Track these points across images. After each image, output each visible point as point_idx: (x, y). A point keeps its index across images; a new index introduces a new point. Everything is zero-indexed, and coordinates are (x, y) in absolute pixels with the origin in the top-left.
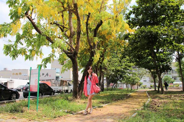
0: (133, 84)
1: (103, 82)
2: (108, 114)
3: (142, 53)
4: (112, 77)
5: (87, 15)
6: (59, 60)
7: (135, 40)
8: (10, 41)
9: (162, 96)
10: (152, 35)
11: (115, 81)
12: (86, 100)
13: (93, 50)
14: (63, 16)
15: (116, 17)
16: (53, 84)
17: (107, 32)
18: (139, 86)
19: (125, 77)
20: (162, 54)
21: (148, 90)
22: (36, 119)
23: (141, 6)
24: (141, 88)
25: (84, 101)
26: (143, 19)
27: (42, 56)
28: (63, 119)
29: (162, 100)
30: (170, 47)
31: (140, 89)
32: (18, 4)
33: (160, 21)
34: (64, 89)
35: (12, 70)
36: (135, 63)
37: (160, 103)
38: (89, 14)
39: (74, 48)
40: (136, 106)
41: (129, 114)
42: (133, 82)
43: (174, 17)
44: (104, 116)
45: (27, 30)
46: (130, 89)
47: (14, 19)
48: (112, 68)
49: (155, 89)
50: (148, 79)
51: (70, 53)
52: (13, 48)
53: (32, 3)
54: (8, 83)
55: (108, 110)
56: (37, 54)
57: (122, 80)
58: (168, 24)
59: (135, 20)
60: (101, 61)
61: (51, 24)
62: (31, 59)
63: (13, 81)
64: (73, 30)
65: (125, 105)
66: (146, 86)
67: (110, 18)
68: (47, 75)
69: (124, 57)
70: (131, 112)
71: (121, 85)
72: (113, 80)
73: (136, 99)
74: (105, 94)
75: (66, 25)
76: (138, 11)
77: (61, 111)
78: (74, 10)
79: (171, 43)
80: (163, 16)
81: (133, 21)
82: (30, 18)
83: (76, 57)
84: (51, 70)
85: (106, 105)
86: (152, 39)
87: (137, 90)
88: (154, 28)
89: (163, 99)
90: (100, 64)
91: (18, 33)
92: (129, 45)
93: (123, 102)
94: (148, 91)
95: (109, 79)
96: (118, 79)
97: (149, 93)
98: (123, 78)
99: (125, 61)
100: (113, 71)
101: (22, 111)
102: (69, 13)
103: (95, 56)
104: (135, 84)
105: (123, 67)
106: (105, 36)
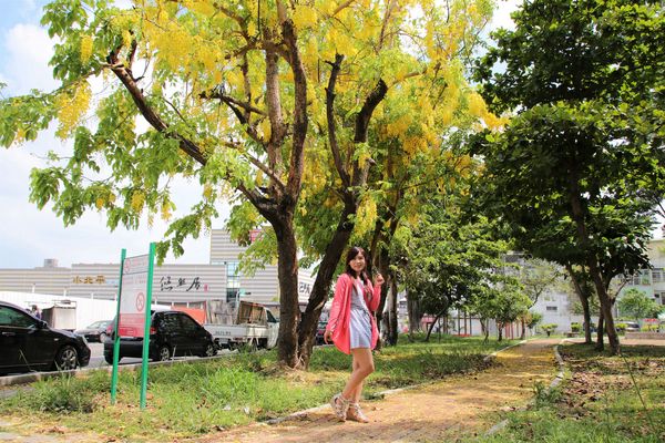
0: (506, 317)
1: (394, 311)
2: (401, 425)
3: (537, 206)
4: (428, 292)
5: (330, 63)
6: (231, 228)
7: (510, 156)
8: (53, 157)
9: (612, 361)
10: (571, 135)
11: (439, 309)
12: (328, 373)
13: (350, 189)
14: (245, 68)
15: (438, 68)
16: (213, 317)
17: (405, 127)
18: (530, 327)
19: (477, 292)
20: (612, 208)
21: (563, 341)
22: (135, 436)
23: (530, 30)
24: (538, 333)
25: (317, 376)
26: (537, 78)
27: (171, 211)
28: (232, 437)
29: (612, 378)
30: (642, 183)
31: (532, 338)
32: (83, 24)
33: (601, 87)
34: (251, 334)
35: (73, 265)
36: (512, 241)
37: (601, 388)
38: (339, 58)
39: (285, 183)
40: (507, 395)
41: (480, 423)
42: (506, 311)
43: (655, 68)
44: (384, 428)
45: (115, 118)
46: (493, 337)
47: (67, 76)
48: (427, 260)
49: (588, 337)
50: (561, 301)
51: (268, 200)
52: (65, 181)
53: (130, 22)
54: (56, 311)
55: (401, 408)
56: (152, 206)
57: (466, 303)
58: (634, 95)
59: (507, 81)
60: (385, 234)
61: (203, 96)
62: (132, 223)
63: (72, 305)
64: (282, 117)
65: (469, 393)
66: (554, 327)
67: (413, 75)
68: (196, 284)
69: (468, 218)
70: (486, 418)
71: (462, 322)
72: (431, 302)
73: (513, 372)
74: (402, 355)
75: (257, 101)
76: (518, 48)
77: (228, 408)
78: (282, 43)
79: (645, 167)
80: (613, 67)
81: (502, 86)
82: (124, 72)
83: (289, 215)
84: (210, 266)
85: (399, 393)
86: (573, 153)
87: (522, 342)
88: (578, 109)
89: (615, 373)
90: (381, 243)
91: (83, 129)
92: (486, 175)
93: (464, 380)
94: (560, 346)
95: (417, 299)
96: (451, 301)
97: (565, 351)
98: (469, 296)
99: (477, 233)
100: (431, 269)
101: (89, 407)
102: (268, 58)
103: (360, 210)
104: (513, 319)
105: (468, 255)
106: (400, 140)
